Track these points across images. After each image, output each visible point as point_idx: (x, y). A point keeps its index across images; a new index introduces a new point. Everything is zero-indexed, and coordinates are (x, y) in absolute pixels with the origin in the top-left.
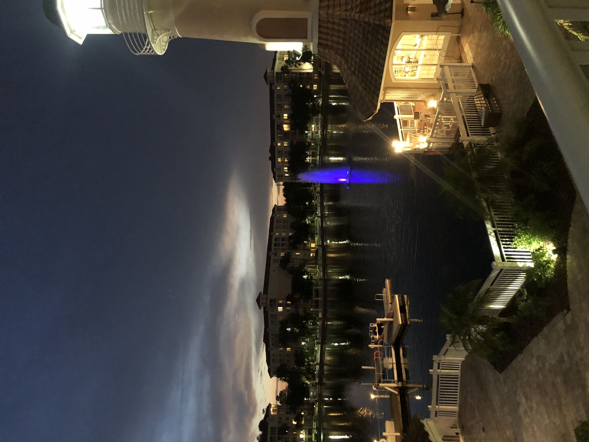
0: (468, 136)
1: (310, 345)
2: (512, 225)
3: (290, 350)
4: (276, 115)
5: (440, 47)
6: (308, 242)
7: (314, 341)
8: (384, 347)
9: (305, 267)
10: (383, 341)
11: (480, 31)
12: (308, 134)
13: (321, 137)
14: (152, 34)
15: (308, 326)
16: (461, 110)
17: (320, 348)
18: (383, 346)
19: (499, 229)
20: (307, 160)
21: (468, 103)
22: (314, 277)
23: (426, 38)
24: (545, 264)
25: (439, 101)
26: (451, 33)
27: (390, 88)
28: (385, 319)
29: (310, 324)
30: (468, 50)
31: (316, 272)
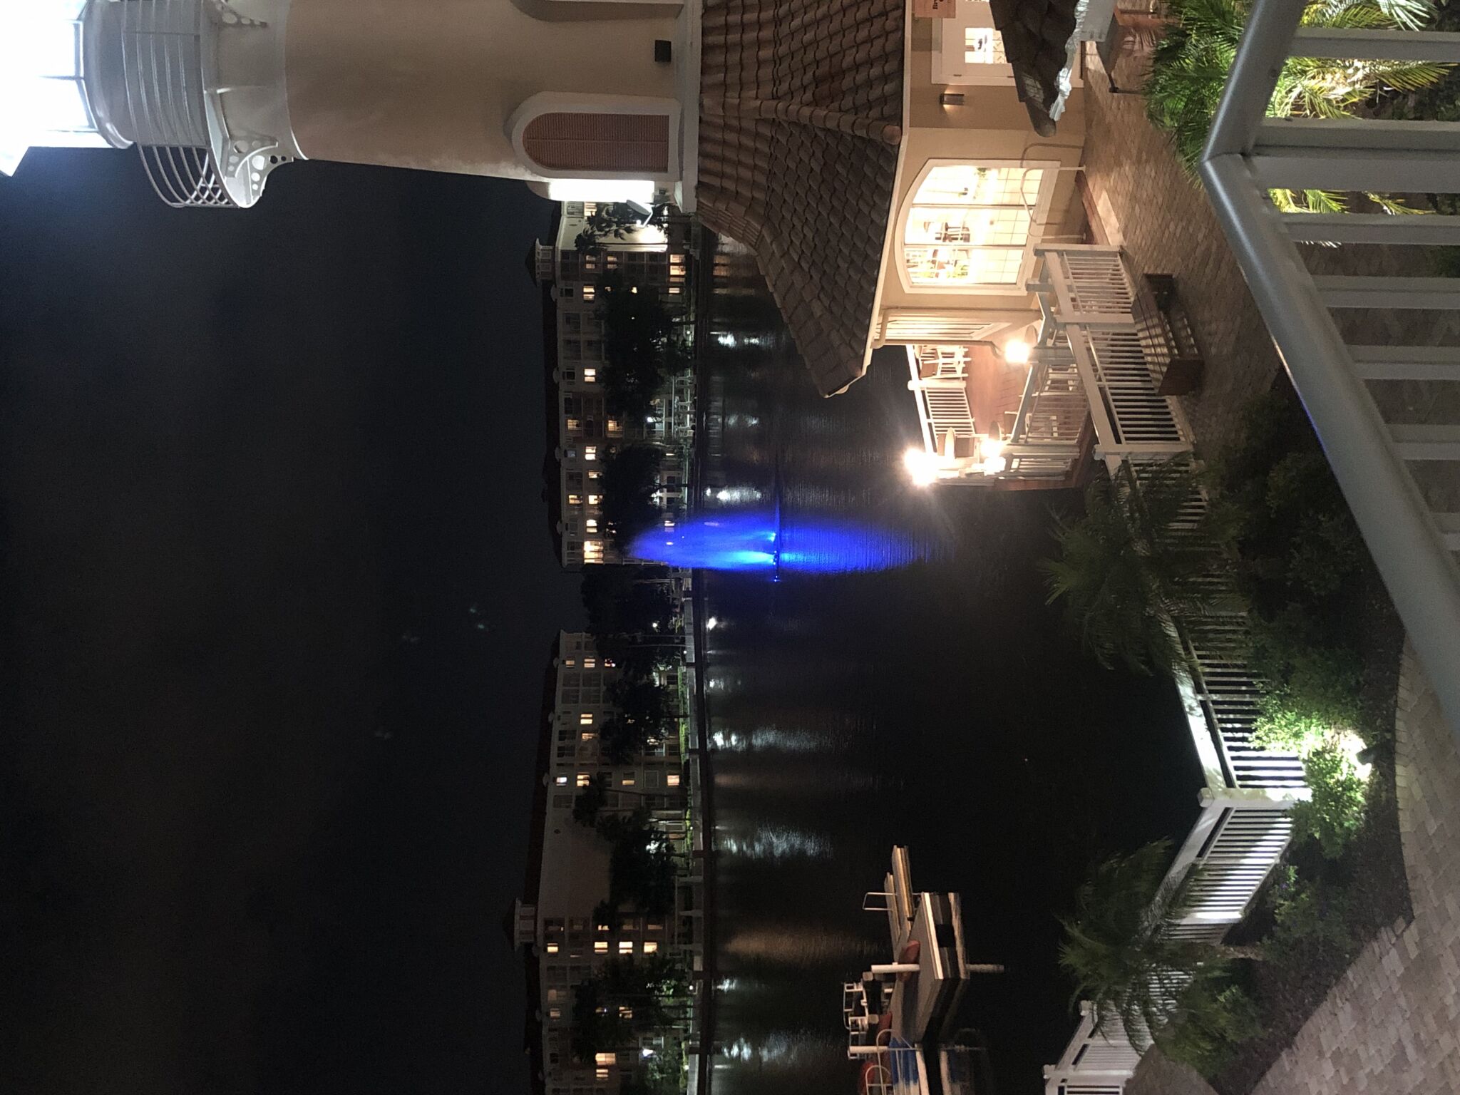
0: (1118, 441)
1: (667, 1059)
2: (1250, 684)
3: (606, 1076)
4: (564, 373)
5: (1032, 200)
6: (661, 740)
7: (680, 1046)
8: (895, 1052)
9: (650, 816)
10: (889, 1034)
11: (1139, 162)
12: (657, 425)
13: (694, 434)
14: (223, 149)
15: (660, 999)
16: (1096, 370)
17: (697, 1065)
18: (892, 1049)
19: (1215, 697)
20: (653, 498)
21: (1113, 351)
22: (682, 848)
23: (992, 174)
24: (1339, 791)
25: (1035, 344)
26: (1059, 163)
27: (897, 308)
28: (895, 967)
29: (668, 993)
30: (1108, 210)
31: (683, 833)
